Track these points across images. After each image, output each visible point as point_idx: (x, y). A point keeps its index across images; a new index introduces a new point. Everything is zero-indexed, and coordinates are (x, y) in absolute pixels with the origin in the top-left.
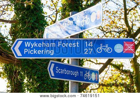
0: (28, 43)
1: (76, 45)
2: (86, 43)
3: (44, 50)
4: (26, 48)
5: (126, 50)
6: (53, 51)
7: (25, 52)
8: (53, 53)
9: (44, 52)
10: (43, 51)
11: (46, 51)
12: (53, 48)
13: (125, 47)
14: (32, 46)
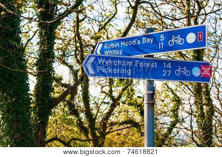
0: (101, 59)
1: (154, 65)
2: (165, 64)
3: (120, 69)
4: (99, 65)
5: (203, 74)
6: (130, 70)
7: (98, 70)
8: (130, 73)
9: (120, 71)
10: (118, 70)
11: (122, 71)
12: (130, 68)
13: (202, 71)
14: (107, 63)
